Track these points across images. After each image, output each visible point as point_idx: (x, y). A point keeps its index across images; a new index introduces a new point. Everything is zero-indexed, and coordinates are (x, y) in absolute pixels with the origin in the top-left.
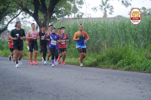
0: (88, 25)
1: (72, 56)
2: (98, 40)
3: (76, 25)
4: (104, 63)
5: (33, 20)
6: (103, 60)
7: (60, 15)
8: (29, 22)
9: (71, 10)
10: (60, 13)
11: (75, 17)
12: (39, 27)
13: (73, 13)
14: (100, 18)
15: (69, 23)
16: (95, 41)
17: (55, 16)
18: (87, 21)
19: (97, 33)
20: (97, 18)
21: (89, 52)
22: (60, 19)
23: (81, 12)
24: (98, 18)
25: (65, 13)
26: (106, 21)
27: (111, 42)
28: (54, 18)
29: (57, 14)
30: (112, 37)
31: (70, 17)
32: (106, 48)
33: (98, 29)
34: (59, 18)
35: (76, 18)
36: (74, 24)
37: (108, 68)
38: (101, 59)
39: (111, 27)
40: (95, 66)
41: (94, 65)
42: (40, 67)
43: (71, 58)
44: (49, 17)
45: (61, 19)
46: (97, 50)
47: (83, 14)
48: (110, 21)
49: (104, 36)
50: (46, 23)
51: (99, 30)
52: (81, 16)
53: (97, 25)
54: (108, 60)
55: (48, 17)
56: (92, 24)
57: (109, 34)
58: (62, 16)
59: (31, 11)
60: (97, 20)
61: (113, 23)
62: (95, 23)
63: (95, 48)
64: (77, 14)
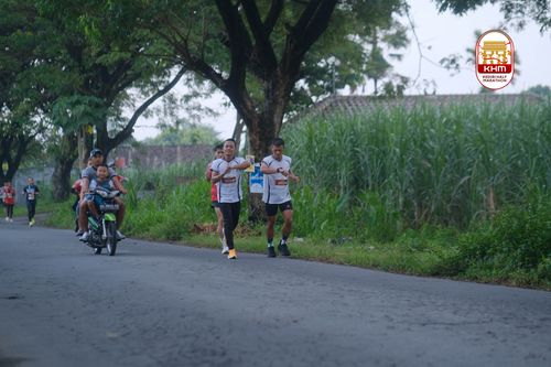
0: (427, 123)
1: (368, 237)
2: (462, 176)
3: (381, 121)
4: (489, 262)
5: (225, 104)
6: (483, 251)
7: (322, 86)
8: (211, 111)
9: (364, 67)
10: (320, 79)
11: (376, 92)
12: (245, 128)
13: (370, 77)
14: (471, 97)
15: (355, 115)
16: (452, 182)
17: (302, 88)
18: (423, 107)
19: (457, 150)
20: (457, 96)
21: (430, 223)
22: (321, 99)
23: (397, 75)
24: (463, 96)
25: (340, 76)
26: (492, 108)
27: (512, 185)
28: (301, 97)
29: (311, 82)
30: (515, 166)
31: (359, 92)
32: (493, 207)
33: (462, 136)
34: (318, 96)
35: (381, 97)
36: (373, 119)
37: (504, 280)
38: (475, 249)
39: (509, 128)
40: (455, 274)
41: (452, 270)
42: (252, 276)
43: (363, 242)
44: (283, 93)
45: (325, 100)
46: (458, 214)
47: (405, 80)
48: (509, 106)
49: (483, 162)
50: (271, 113)
51: (466, 140)
52: (400, 88)
53: (457, 123)
54: (501, 252)
55: (280, 92)
56: (442, 118)
57: (504, 157)
58: (329, 89)
59: (217, 71)
60: (458, 104)
61: (517, 115)
62: (453, 115)
63: (452, 207)
64: (386, 80)
